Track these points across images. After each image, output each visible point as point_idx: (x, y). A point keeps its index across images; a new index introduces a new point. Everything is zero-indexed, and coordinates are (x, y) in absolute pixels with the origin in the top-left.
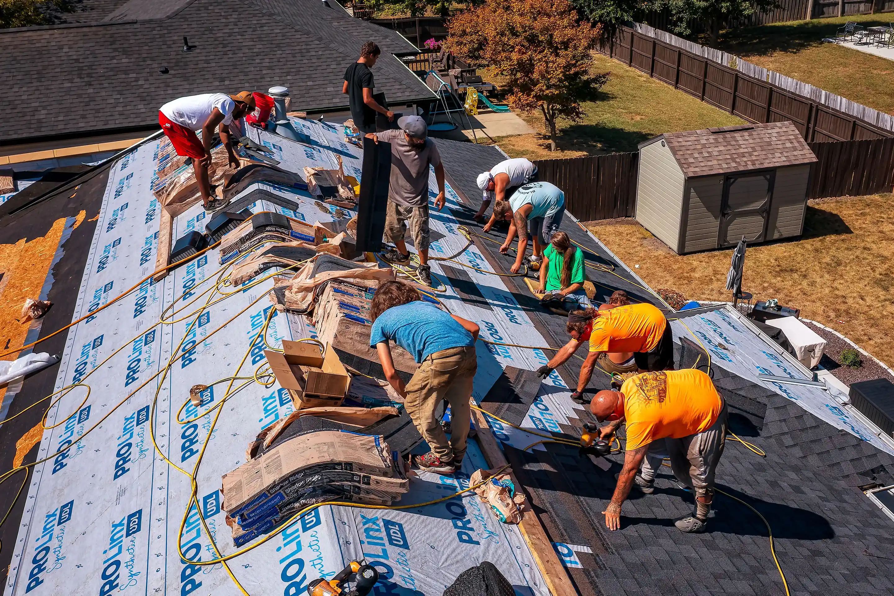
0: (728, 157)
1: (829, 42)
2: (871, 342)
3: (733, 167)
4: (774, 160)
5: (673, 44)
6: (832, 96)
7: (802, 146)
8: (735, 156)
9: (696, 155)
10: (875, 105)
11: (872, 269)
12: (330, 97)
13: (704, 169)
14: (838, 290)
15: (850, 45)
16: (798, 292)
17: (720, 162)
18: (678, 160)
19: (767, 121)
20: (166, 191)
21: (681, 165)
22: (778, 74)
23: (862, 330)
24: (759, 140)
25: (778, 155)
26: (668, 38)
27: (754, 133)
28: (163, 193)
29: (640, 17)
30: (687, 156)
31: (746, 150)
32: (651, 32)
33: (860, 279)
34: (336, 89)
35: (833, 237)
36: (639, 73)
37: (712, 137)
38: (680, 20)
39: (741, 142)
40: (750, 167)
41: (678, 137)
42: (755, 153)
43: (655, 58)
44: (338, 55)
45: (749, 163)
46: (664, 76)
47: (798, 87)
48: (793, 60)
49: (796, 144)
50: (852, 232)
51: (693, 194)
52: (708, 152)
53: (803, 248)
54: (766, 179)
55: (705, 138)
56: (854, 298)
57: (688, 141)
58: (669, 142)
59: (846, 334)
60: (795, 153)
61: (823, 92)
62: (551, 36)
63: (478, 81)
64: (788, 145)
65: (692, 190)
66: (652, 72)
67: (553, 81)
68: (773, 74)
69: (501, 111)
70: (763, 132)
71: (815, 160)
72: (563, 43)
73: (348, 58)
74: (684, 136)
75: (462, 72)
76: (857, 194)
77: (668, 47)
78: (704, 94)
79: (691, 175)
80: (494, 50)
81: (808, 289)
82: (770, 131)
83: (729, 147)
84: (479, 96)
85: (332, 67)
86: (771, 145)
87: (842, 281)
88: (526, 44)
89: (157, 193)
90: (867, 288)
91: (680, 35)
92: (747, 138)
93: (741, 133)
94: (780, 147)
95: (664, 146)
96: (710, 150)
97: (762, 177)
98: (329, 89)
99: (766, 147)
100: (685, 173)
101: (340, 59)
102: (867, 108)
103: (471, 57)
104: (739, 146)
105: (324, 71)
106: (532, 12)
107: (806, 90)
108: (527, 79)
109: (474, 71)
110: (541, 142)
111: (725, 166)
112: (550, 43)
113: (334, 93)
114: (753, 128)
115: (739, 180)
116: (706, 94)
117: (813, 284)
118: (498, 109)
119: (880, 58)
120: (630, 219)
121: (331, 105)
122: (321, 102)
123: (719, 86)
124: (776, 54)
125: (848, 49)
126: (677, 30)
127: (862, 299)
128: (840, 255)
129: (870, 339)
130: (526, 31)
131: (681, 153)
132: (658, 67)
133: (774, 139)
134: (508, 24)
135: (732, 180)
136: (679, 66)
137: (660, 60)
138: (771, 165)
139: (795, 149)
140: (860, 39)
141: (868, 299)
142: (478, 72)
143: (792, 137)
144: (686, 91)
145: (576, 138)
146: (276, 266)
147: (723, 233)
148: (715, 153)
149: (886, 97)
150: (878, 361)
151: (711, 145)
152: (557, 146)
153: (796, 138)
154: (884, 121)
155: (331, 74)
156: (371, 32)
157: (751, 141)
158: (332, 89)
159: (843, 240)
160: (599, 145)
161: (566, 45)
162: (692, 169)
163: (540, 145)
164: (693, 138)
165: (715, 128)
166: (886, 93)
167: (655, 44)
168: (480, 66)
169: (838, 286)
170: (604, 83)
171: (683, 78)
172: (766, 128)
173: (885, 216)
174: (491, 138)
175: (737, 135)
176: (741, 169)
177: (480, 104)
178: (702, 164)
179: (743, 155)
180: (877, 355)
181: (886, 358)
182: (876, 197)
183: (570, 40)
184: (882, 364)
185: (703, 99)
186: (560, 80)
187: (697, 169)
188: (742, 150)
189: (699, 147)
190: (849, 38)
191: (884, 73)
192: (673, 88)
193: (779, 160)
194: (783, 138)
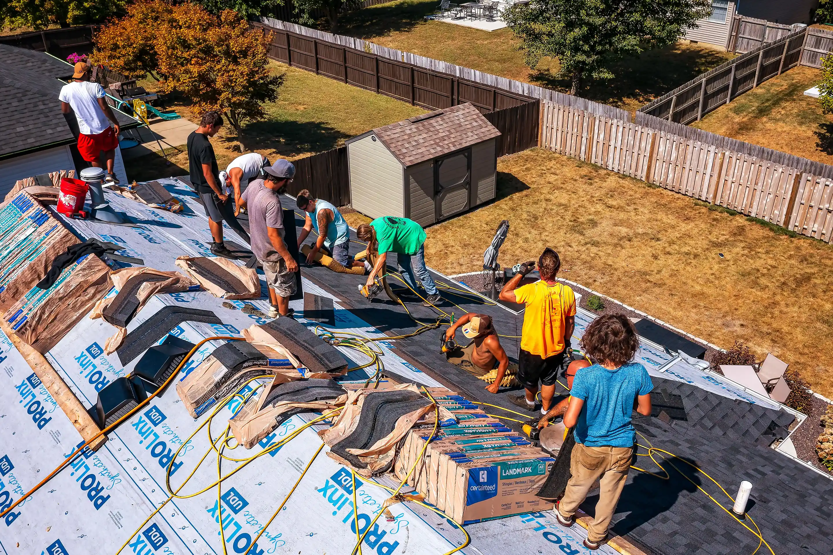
0: (432, 142)
1: (431, 19)
2: (597, 283)
3: (438, 151)
4: (469, 139)
5: (303, 33)
6: (466, 70)
7: (485, 123)
8: (438, 141)
9: (407, 145)
10: (491, 71)
11: (562, 218)
12: (23, 138)
13: (417, 157)
14: (547, 241)
15: (448, 20)
16: (519, 250)
17: (428, 148)
18: (393, 153)
19: (452, 105)
20: (30, 326)
21: (397, 156)
22: (412, 55)
23: (585, 274)
24: (450, 124)
25: (470, 134)
26: (297, 29)
27: (445, 117)
28: (26, 330)
29: (265, 12)
30: (400, 148)
31: (444, 134)
32: (279, 25)
33: (559, 228)
34: (27, 128)
35: (518, 194)
36: (278, 63)
37: (413, 126)
38: (302, 11)
39: (438, 127)
40: (453, 149)
41: (386, 131)
42: (453, 136)
43: (291, 48)
44: (16, 91)
45: (450, 145)
46: (304, 64)
47: (433, 64)
48: (409, 38)
49: (481, 123)
50: (528, 188)
51: (412, 180)
52: (415, 141)
53: (501, 209)
54: (465, 156)
55: (408, 128)
56: (563, 246)
57: (394, 134)
58: (380, 137)
59: (576, 281)
60: (483, 130)
61: (457, 67)
62: (228, 46)
63: (141, 93)
64: (475, 124)
65: (411, 177)
66: (290, 61)
67: (239, 89)
68: (407, 55)
69: (172, 118)
70: (451, 116)
71: (499, 134)
72: (240, 52)
73: (28, 93)
74: (391, 129)
75: (122, 85)
76: (514, 152)
77: (300, 38)
78: (346, 78)
79: (409, 164)
80: (170, 65)
81: (525, 246)
82: (456, 114)
83: (431, 134)
84: (147, 107)
85: (14, 104)
86: (461, 126)
87: (547, 234)
88: (201, 55)
89: (19, 331)
90: (568, 235)
91: (305, 25)
92: (441, 123)
93: (434, 119)
94: (469, 126)
95: (375, 141)
96: (416, 138)
97: (462, 156)
98: (18, 130)
99: (458, 129)
100: (403, 164)
101: (20, 95)
102: (499, 77)
103: (127, 70)
104: (437, 130)
105: (6, 111)
106: (200, 24)
107: (441, 66)
108: (209, 89)
109: (134, 82)
110: (227, 144)
111: (433, 151)
112: (227, 53)
113: (26, 133)
114: (443, 113)
115: (445, 161)
116: (349, 76)
117: (526, 240)
118: (168, 117)
119: (477, 30)
120: (344, 207)
121: (27, 146)
122: (16, 145)
123: (361, 69)
124: (391, 34)
125: (449, 25)
126: (301, 20)
127: (570, 246)
128: (532, 209)
129: (595, 281)
130: (200, 44)
131: (394, 145)
132: (295, 56)
133: (462, 120)
134: (179, 37)
135: (440, 162)
136: (316, 54)
137: (296, 50)
138: (468, 144)
139: (481, 127)
140: (456, 14)
141: (573, 245)
142: (139, 83)
143: (475, 117)
144: (328, 76)
145: (258, 136)
146: (295, 413)
147: (438, 210)
148: (421, 141)
149: (497, 64)
150: (612, 300)
151: (416, 134)
152: (245, 147)
153: (479, 117)
154: (516, 87)
155: (15, 113)
156: (27, 58)
157: (445, 125)
158: (22, 129)
159: (526, 196)
160: (282, 140)
161: (244, 53)
162: (408, 159)
163: (227, 148)
164: (398, 130)
165: (413, 118)
166: (495, 60)
167: (288, 36)
168: (137, 77)
169: (547, 238)
170: (281, 83)
171: (322, 64)
172: (452, 111)
173: (544, 168)
174: (175, 148)
175: (432, 121)
176: (446, 151)
177: (150, 114)
178: (414, 153)
179: (443, 139)
180: (608, 294)
181: (616, 295)
182: (527, 152)
183: (248, 48)
184: (616, 301)
185: (346, 82)
186: (244, 87)
187: (412, 158)
188: (441, 135)
189: (406, 137)
190: (446, 14)
191: (486, 42)
192: (314, 74)
193: (473, 138)
194: (469, 118)
